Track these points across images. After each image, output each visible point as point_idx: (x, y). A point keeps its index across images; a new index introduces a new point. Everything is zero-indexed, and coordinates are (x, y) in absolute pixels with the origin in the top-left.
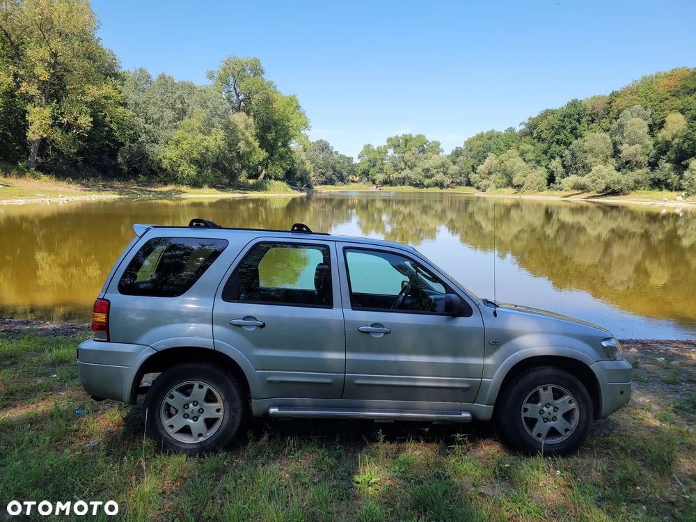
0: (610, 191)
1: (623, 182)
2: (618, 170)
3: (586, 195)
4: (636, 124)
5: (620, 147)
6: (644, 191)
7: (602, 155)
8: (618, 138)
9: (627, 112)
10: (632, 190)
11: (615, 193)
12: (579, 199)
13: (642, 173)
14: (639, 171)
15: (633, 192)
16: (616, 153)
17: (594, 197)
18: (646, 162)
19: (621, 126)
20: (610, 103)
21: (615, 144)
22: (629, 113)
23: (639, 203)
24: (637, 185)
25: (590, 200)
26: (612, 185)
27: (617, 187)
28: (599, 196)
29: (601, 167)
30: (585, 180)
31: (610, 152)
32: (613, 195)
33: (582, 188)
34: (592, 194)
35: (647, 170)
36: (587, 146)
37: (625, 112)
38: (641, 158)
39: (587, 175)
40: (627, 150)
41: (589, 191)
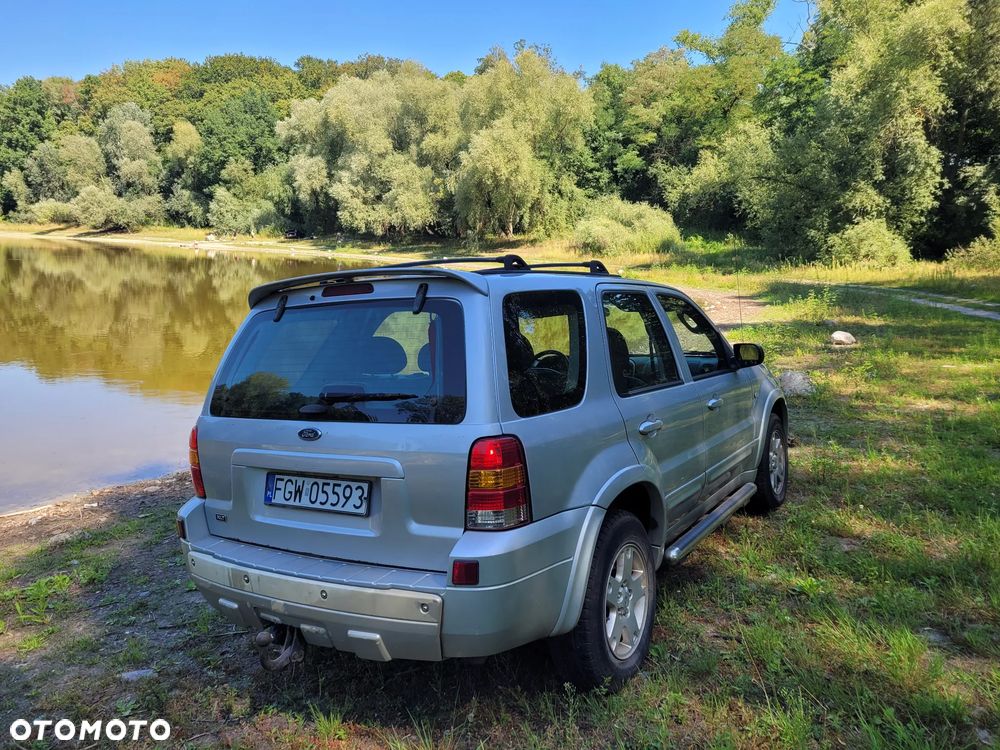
0: (111, 225)
1: (129, 212)
2: (120, 195)
3: (74, 231)
4: (135, 131)
5: (114, 161)
6: (158, 227)
7: (90, 171)
8: (110, 147)
9: (115, 109)
10: (143, 225)
11: (118, 229)
12: (65, 237)
13: (152, 202)
14: (149, 198)
15: (145, 229)
16: (111, 170)
17: (88, 234)
18: (156, 187)
19: (111, 129)
20: (87, 92)
21: (107, 156)
22: (121, 113)
23: (154, 243)
24: (148, 220)
25: (82, 239)
26: (114, 218)
27: (122, 221)
28: (94, 233)
29: (92, 187)
30: (72, 207)
31: (102, 168)
32: (116, 233)
33: (68, 221)
34: (83, 229)
35: (159, 197)
36: (63, 154)
37: (114, 109)
38: (149, 181)
39: (73, 201)
40: (127, 167)
41: (78, 225)
